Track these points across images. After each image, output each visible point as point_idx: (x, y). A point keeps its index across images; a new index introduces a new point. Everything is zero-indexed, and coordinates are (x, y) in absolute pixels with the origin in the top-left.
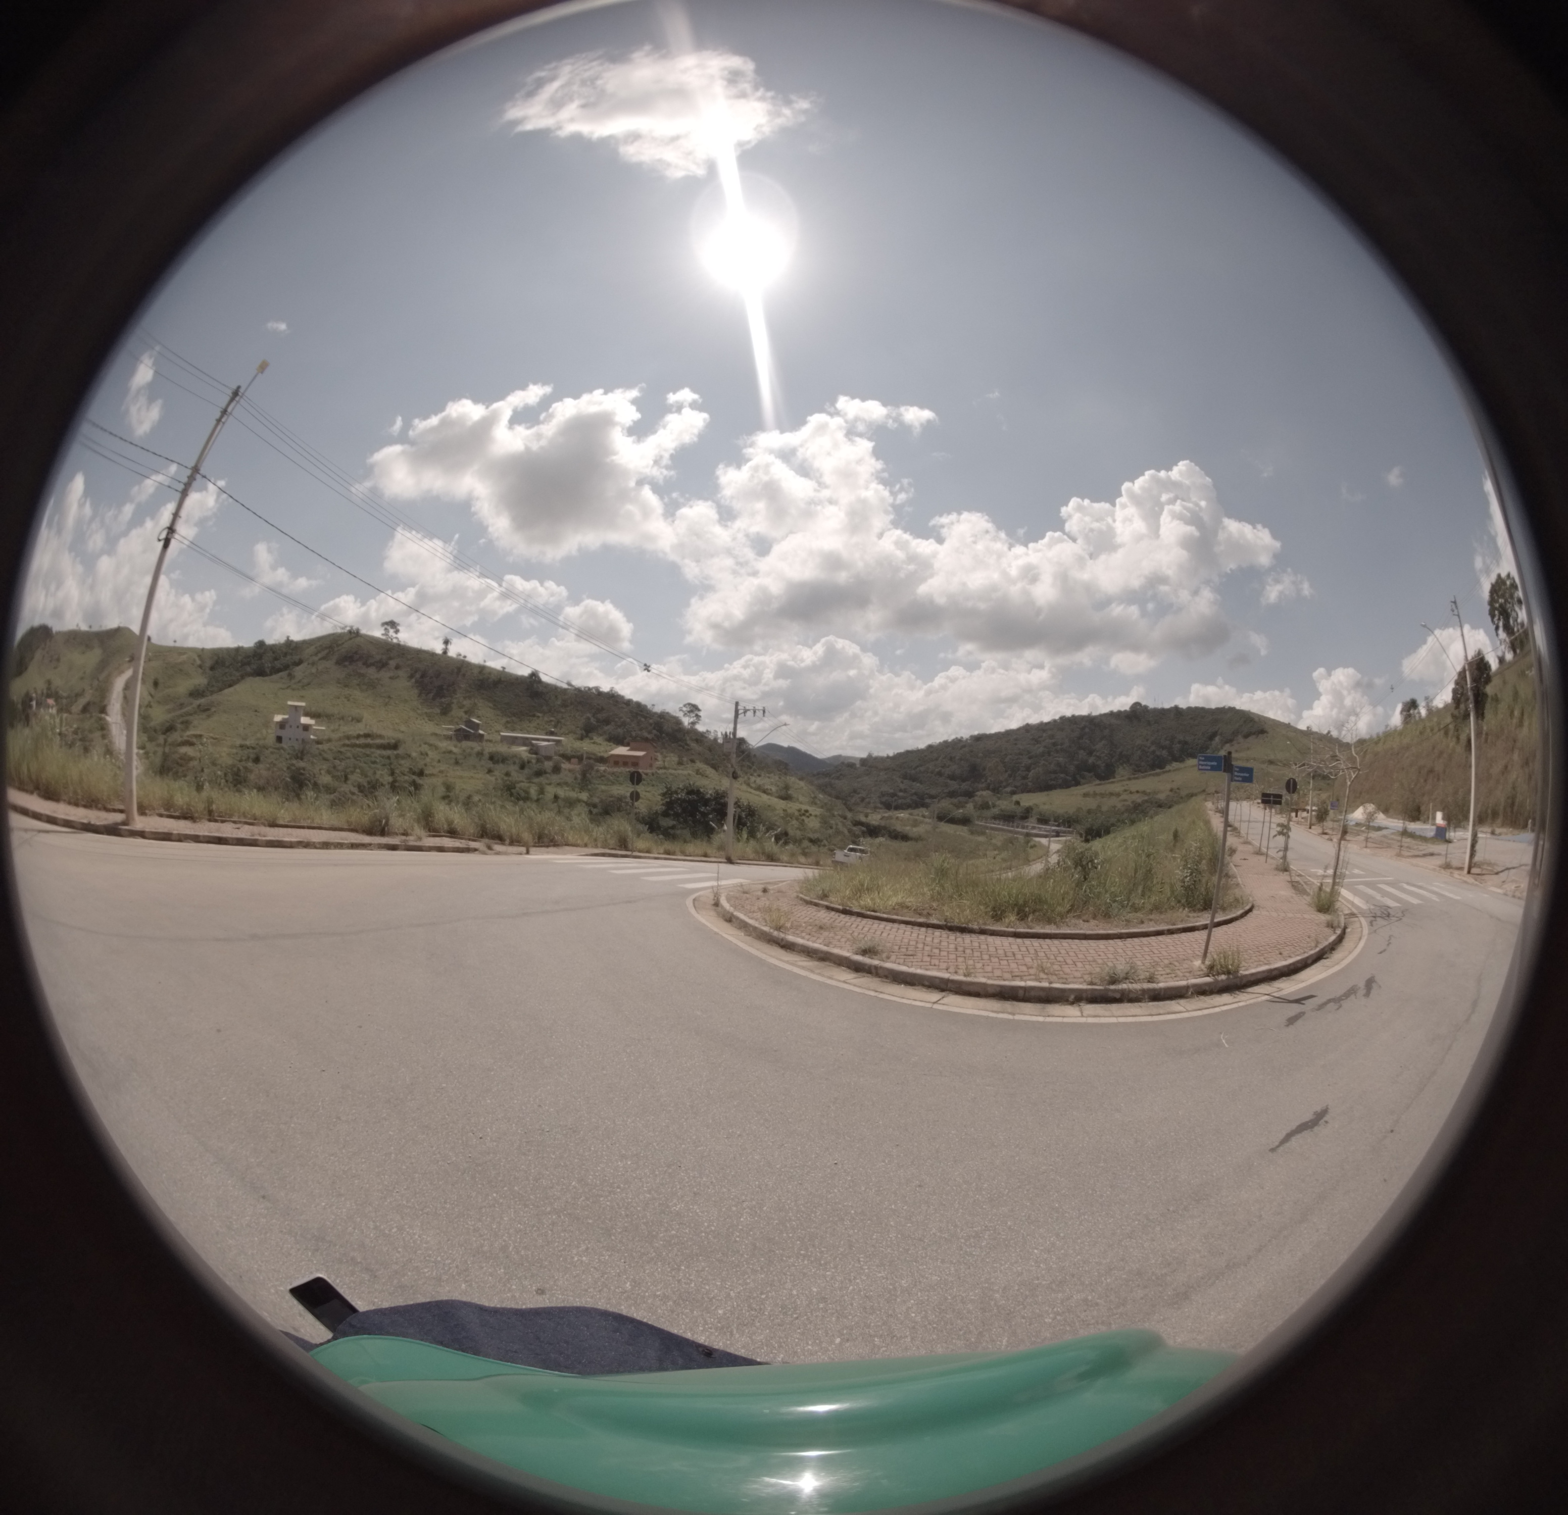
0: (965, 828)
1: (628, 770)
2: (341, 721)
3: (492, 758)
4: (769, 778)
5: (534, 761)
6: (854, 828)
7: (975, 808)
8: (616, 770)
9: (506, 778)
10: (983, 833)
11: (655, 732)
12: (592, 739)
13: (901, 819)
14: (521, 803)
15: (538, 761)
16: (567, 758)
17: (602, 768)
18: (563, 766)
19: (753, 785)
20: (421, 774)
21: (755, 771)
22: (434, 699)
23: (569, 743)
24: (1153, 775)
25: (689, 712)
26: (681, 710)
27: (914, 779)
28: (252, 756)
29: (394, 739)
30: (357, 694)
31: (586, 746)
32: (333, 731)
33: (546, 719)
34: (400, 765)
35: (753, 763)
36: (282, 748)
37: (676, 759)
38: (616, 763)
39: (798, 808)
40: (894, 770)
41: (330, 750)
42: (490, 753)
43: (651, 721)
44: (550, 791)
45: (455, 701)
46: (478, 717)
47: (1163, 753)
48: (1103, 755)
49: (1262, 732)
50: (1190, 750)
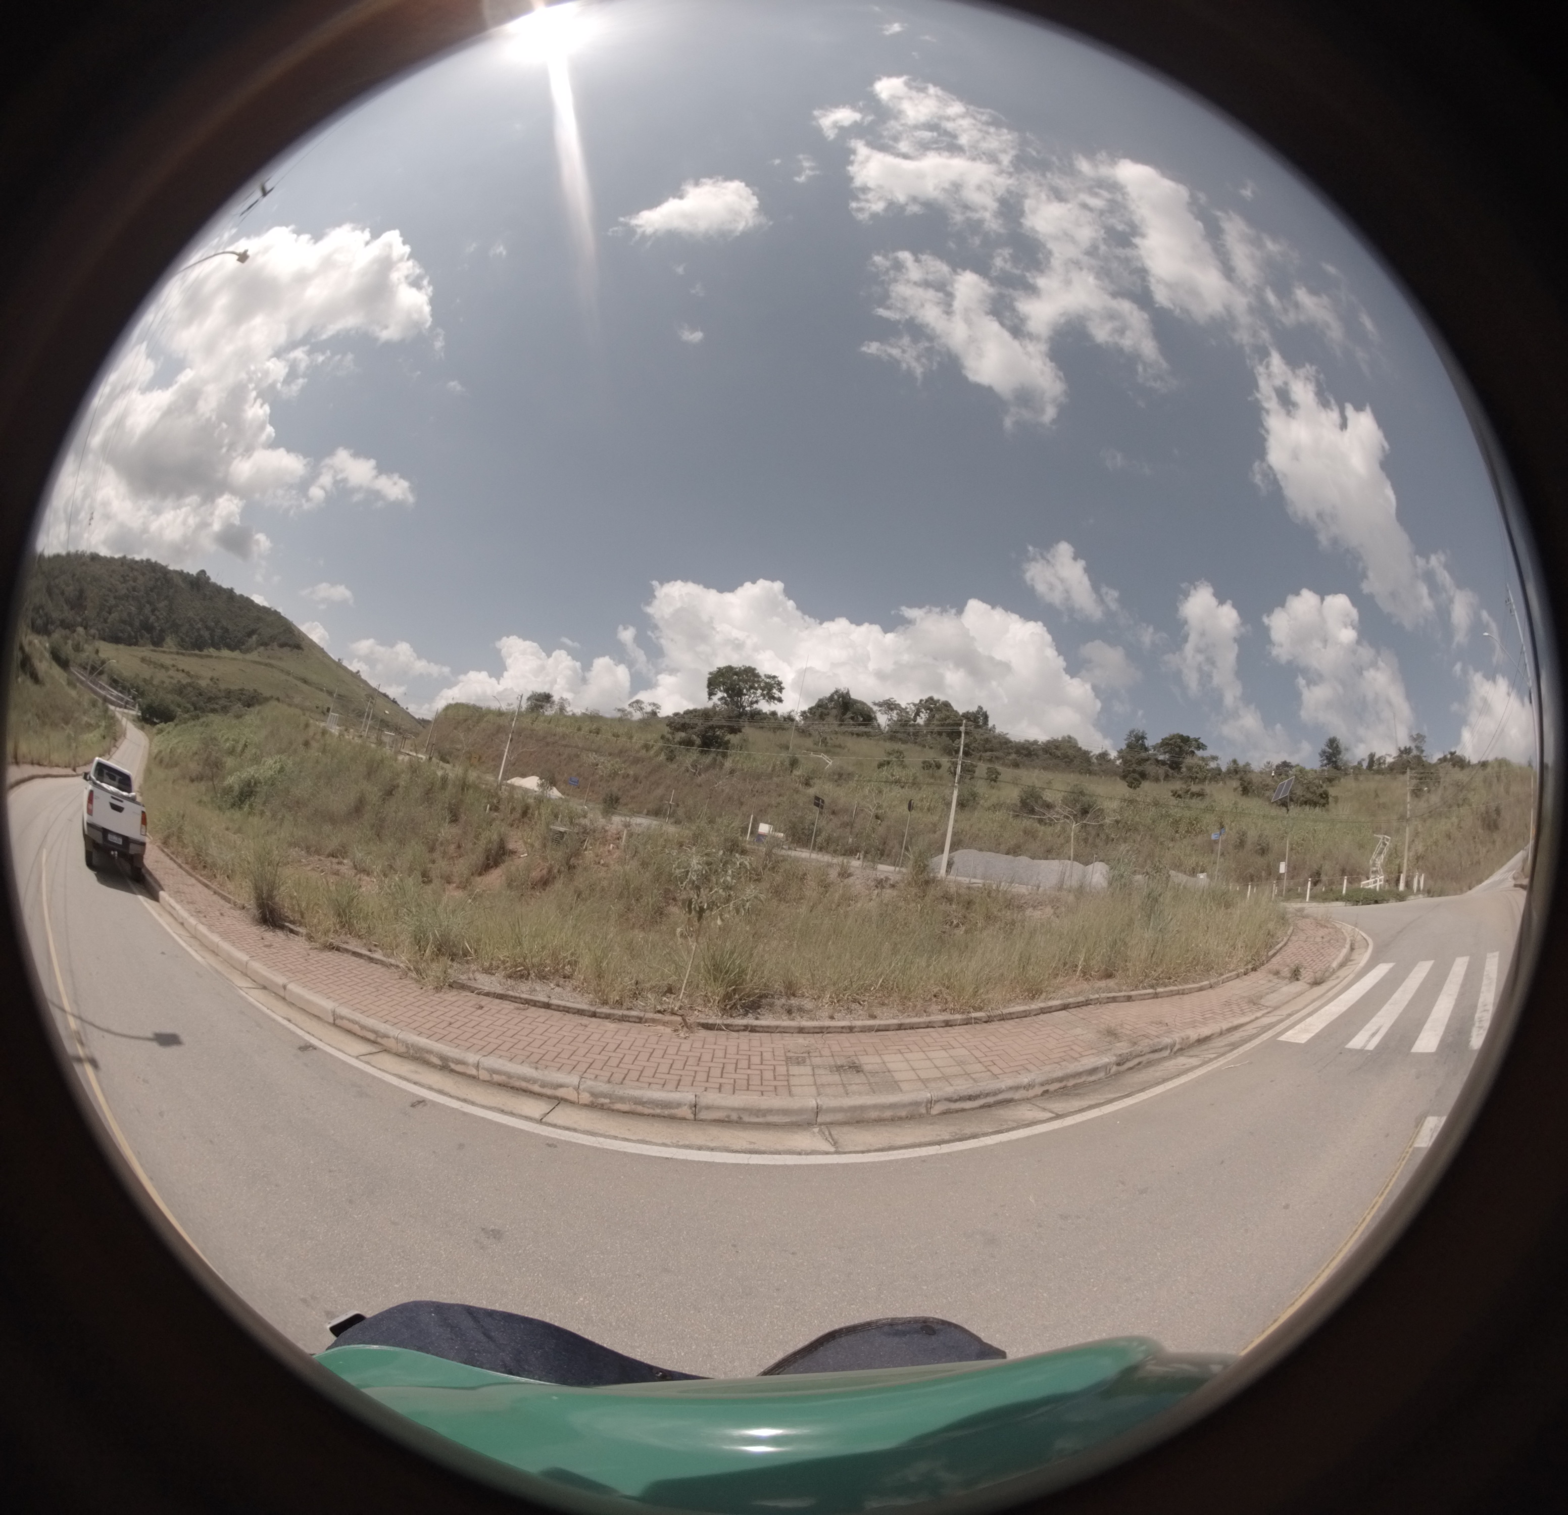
47: (206, 634)
48: (161, 617)
49: (298, 647)
50: (228, 640)
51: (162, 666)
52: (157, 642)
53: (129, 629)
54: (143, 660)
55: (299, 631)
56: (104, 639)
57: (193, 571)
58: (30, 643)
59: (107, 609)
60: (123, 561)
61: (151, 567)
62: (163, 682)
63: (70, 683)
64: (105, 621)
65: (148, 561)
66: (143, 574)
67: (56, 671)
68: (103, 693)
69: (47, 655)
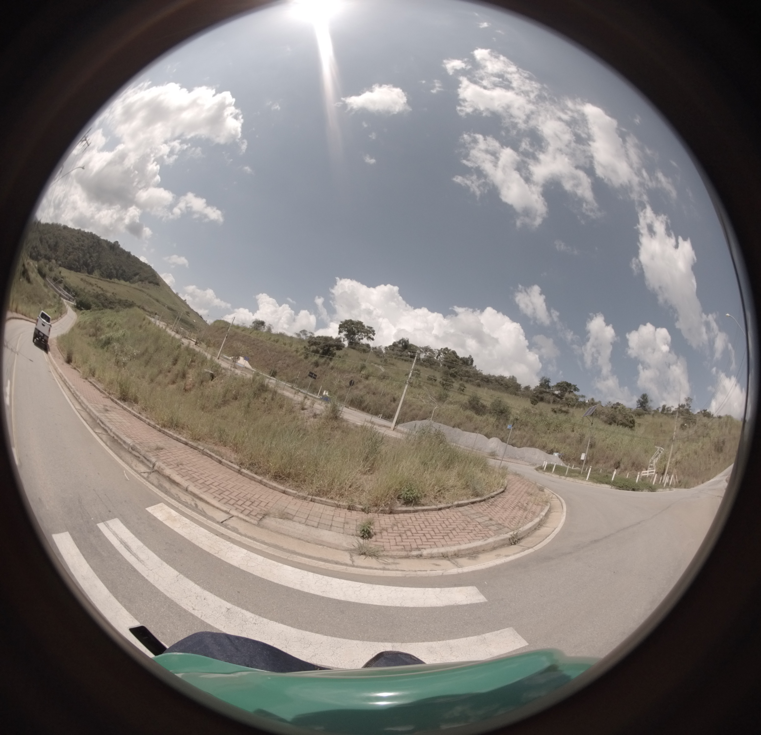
47: (114, 272)
48: (94, 260)
49: (158, 284)
50: (124, 276)
51: (91, 284)
52: (90, 272)
53: (77, 264)
54: (82, 279)
55: (160, 277)
56: (65, 267)
57: (112, 240)
58: (28, 263)
59: (68, 253)
60: (79, 231)
61: (92, 236)
62: (90, 291)
63: (45, 285)
64: (66, 259)
65: (91, 233)
66: (88, 239)
67: (39, 278)
68: (60, 292)
69: (36, 270)
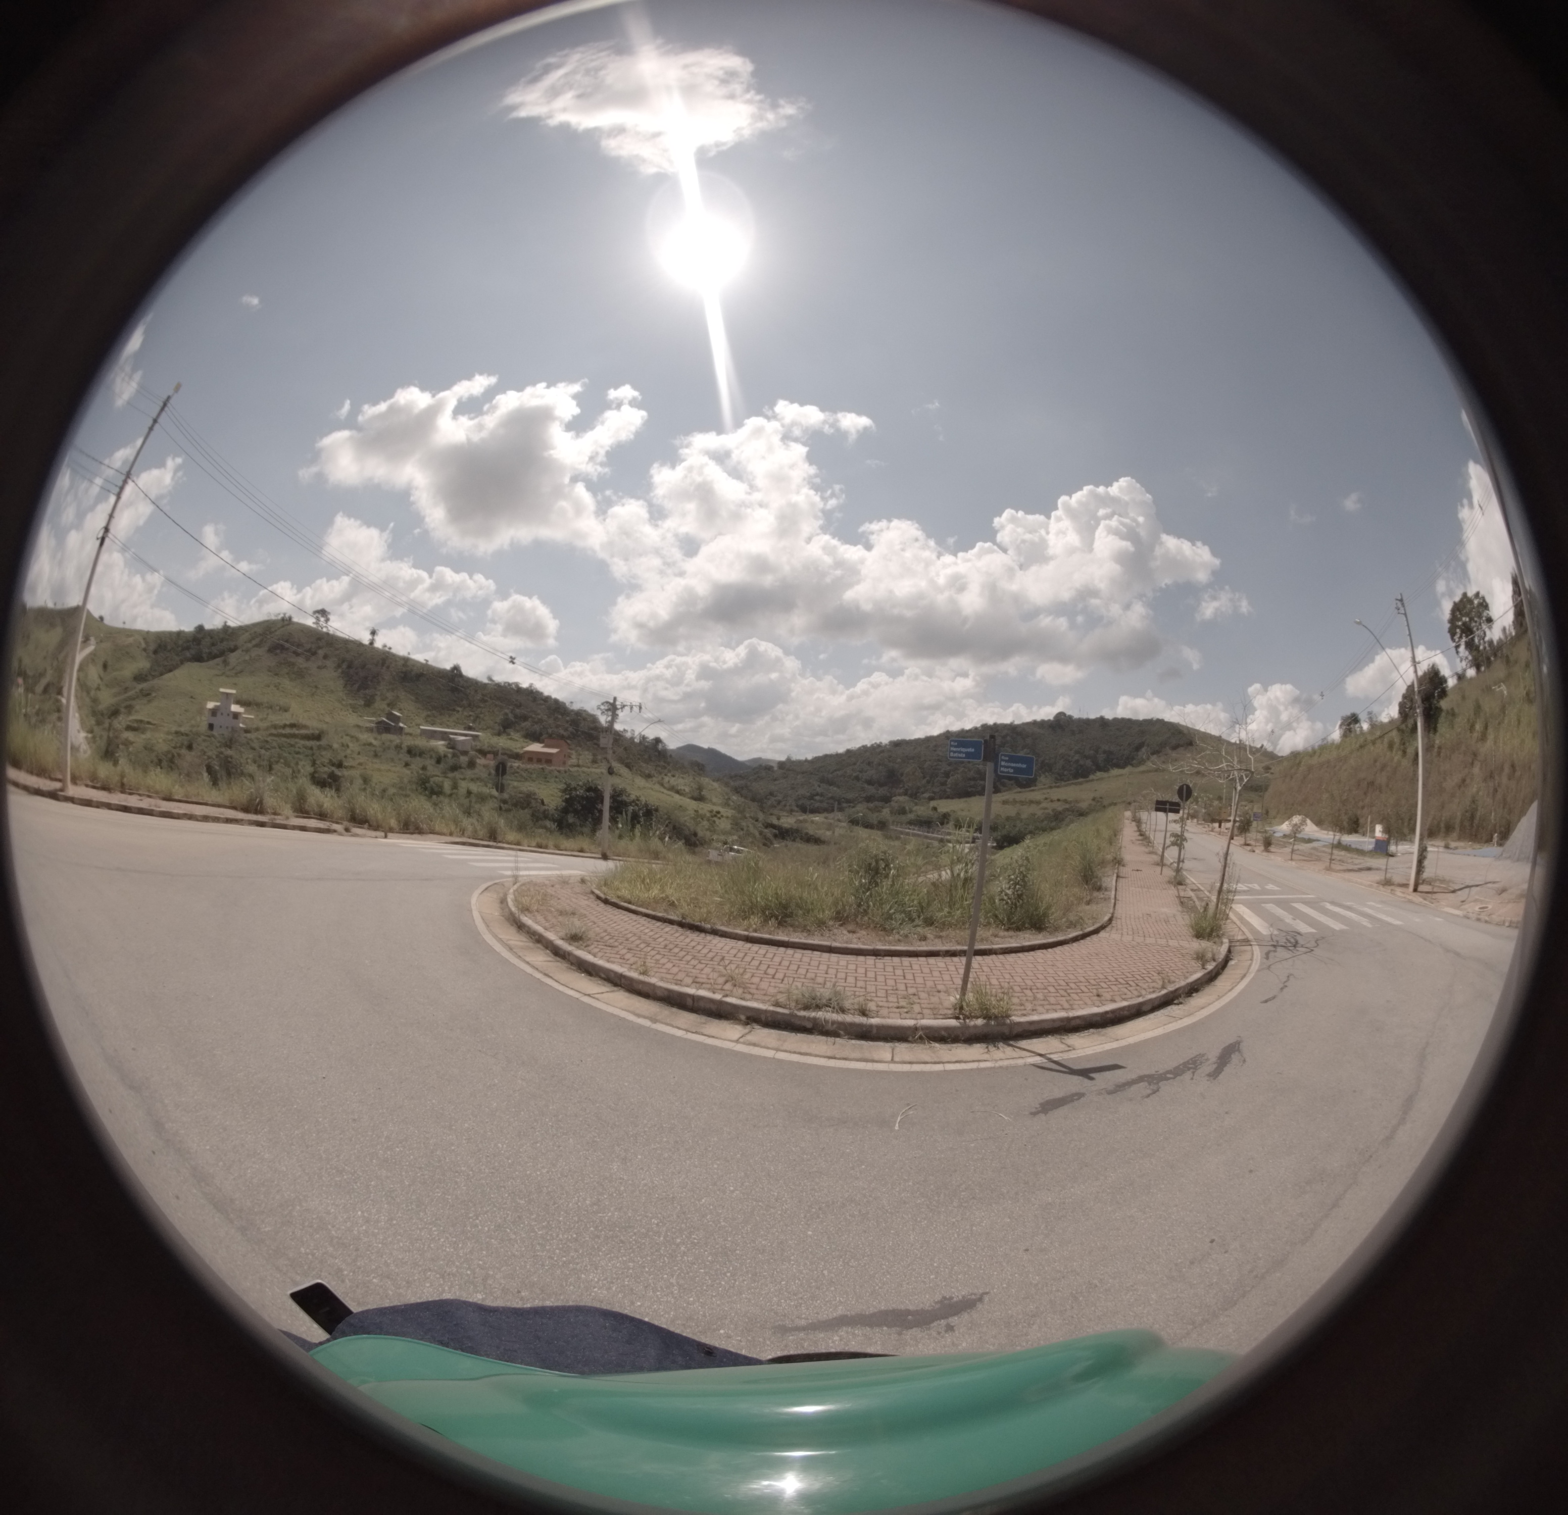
0: (879, 833)
1: (541, 766)
2: (270, 710)
3: (410, 751)
4: (683, 778)
5: (450, 756)
6: (766, 831)
7: (891, 812)
8: (529, 766)
9: (421, 772)
10: (898, 838)
11: (571, 729)
12: (509, 734)
13: (816, 823)
14: (434, 797)
15: (454, 755)
16: (483, 753)
17: (516, 764)
18: (478, 761)
19: (666, 785)
20: (340, 765)
21: (669, 771)
22: (359, 690)
23: (486, 738)
24: (1076, 784)
25: (607, 710)
26: (599, 708)
27: (831, 783)
28: (186, 743)
29: (318, 729)
30: (286, 683)
31: (502, 742)
32: (261, 720)
33: (466, 713)
34: (322, 756)
35: (668, 764)
36: (213, 736)
37: (591, 757)
38: (530, 760)
39: (709, 809)
40: (812, 774)
41: (258, 739)
42: (408, 746)
43: (568, 718)
44: (463, 785)
45: (378, 693)
46: (400, 710)
47: (1088, 762)
49: (1190, 744)
50: (1114, 761)
51: (1031, 802)
52: (1028, 784)
54: (1005, 802)
